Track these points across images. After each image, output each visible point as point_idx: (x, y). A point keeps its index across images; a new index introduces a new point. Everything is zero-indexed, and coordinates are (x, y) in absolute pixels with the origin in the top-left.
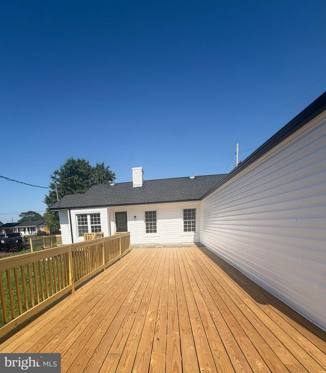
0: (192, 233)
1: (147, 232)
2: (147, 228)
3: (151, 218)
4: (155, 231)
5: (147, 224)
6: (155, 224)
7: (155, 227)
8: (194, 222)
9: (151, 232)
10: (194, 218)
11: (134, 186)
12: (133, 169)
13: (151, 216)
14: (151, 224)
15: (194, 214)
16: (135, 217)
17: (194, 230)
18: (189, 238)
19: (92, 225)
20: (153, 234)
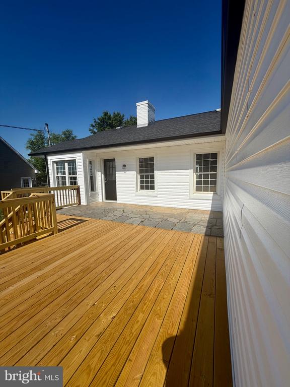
0: (210, 195)
1: (142, 188)
2: (142, 182)
3: (147, 169)
4: (153, 188)
5: (142, 177)
6: (153, 177)
7: (153, 182)
8: (214, 176)
9: (147, 188)
10: (215, 169)
11: (138, 127)
12: (137, 104)
13: (146, 166)
14: (147, 177)
15: (215, 163)
16: (124, 166)
17: (214, 190)
18: (204, 202)
19: (70, 176)
20: (149, 192)
